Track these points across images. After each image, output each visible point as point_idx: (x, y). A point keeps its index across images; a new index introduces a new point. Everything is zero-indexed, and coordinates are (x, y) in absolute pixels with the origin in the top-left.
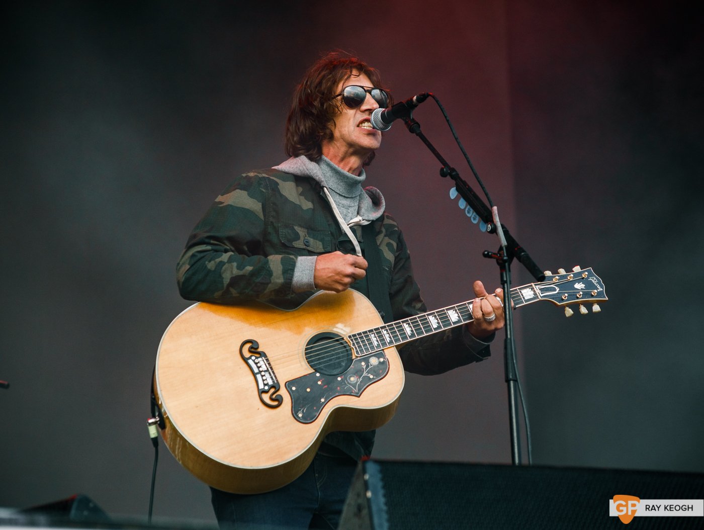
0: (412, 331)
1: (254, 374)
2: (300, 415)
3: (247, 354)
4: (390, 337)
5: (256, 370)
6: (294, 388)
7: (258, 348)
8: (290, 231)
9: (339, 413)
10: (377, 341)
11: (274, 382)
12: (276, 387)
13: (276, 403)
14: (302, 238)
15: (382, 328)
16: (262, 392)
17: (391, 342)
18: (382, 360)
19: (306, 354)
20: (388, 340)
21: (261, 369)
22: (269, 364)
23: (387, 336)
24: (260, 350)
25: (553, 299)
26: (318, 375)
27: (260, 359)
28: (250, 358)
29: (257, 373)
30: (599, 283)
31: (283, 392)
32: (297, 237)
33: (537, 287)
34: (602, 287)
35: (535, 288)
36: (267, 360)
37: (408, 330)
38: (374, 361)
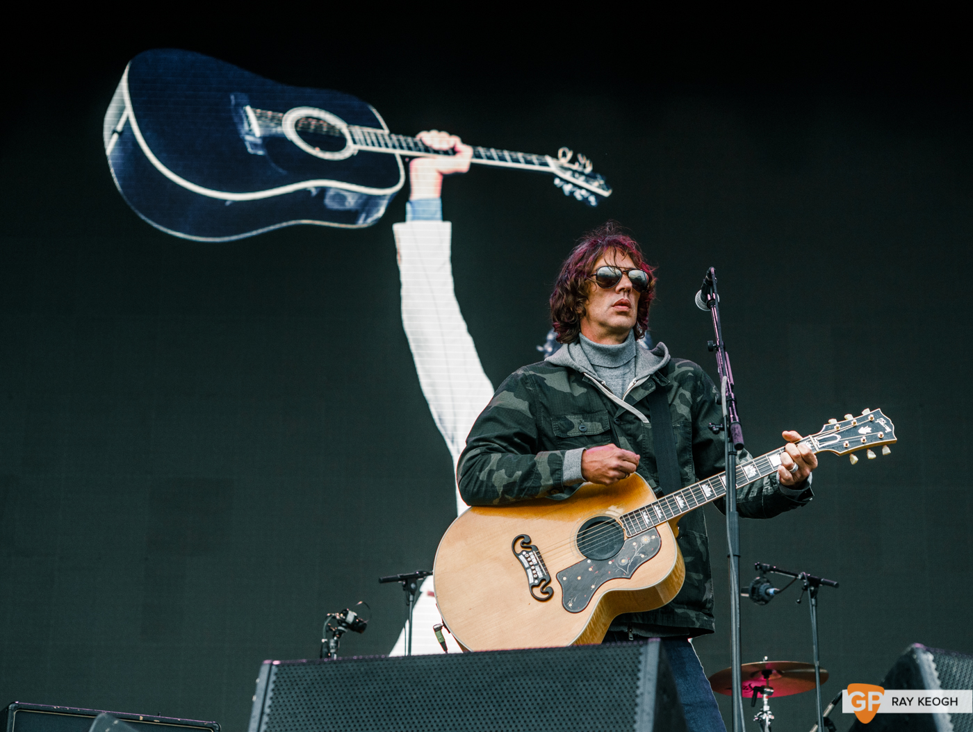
0: (685, 503)
1: (526, 569)
2: (570, 605)
3: (519, 548)
4: (662, 513)
5: (527, 565)
6: (565, 579)
7: (530, 542)
8: (562, 422)
9: (611, 598)
10: (649, 518)
11: (544, 575)
12: (546, 579)
13: (546, 596)
14: (576, 426)
15: (653, 504)
16: (533, 586)
17: (663, 517)
18: (654, 537)
19: (578, 541)
20: (660, 515)
21: (531, 563)
22: (540, 557)
23: (659, 512)
24: (532, 544)
25: (833, 448)
26: (589, 561)
27: (530, 554)
28: (521, 553)
29: (528, 568)
30: (888, 424)
31: (555, 585)
32: (571, 426)
33: (815, 438)
34: (891, 427)
35: (812, 440)
36: (538, 553)
37: (680, 502)
38: (645, 540)
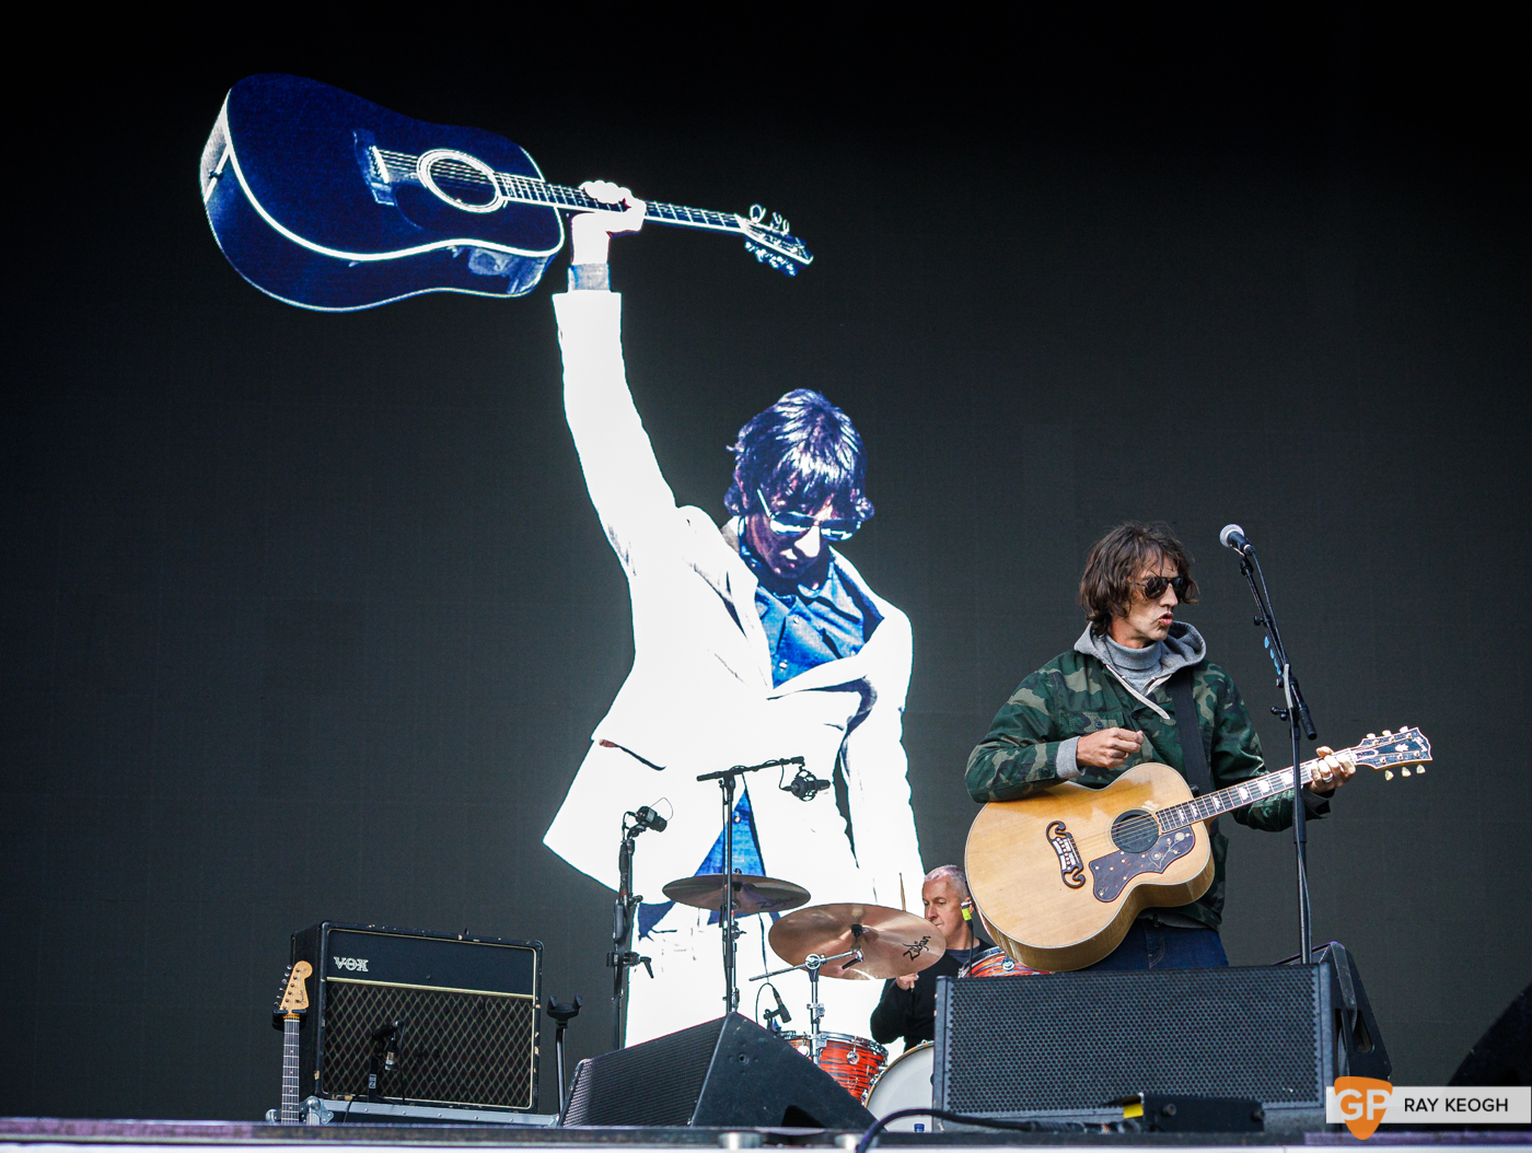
0: (1221, 804)
1: (1059, 855)
2: (1102, 894)
3: (1053, 835)
4: (1197, 811)
5: (1060, 852)
6: (1097, 868)
7: (1064, 829)
8: (1079, 719)
9: (1142, 890)
10: (1184, 816)
11: (1076, 862)
12: (1079, 868)
13: (1078, 883)
14: (1093, 722)
15: (1191, 802)
16: (1065, 873)
17: (1199, 816)
18: (1188, 835)
19: (1112, 832)
20: (1196, 814)
21: (1065, 850)
22: (1074, 845)
23: (1195, 810)
24: (1066, 831)
25: (1370, 763)
26: (1122, 853)
27: (1064, 840)
28: (1055, 839)
29: (1061, 855)
30: (1424, 743)
31: (1087, 873)
32: (1088, 722)
34: (1427, 747)
36: (1072, 841)
37: (1216, 803)
38: (1180, 837)
